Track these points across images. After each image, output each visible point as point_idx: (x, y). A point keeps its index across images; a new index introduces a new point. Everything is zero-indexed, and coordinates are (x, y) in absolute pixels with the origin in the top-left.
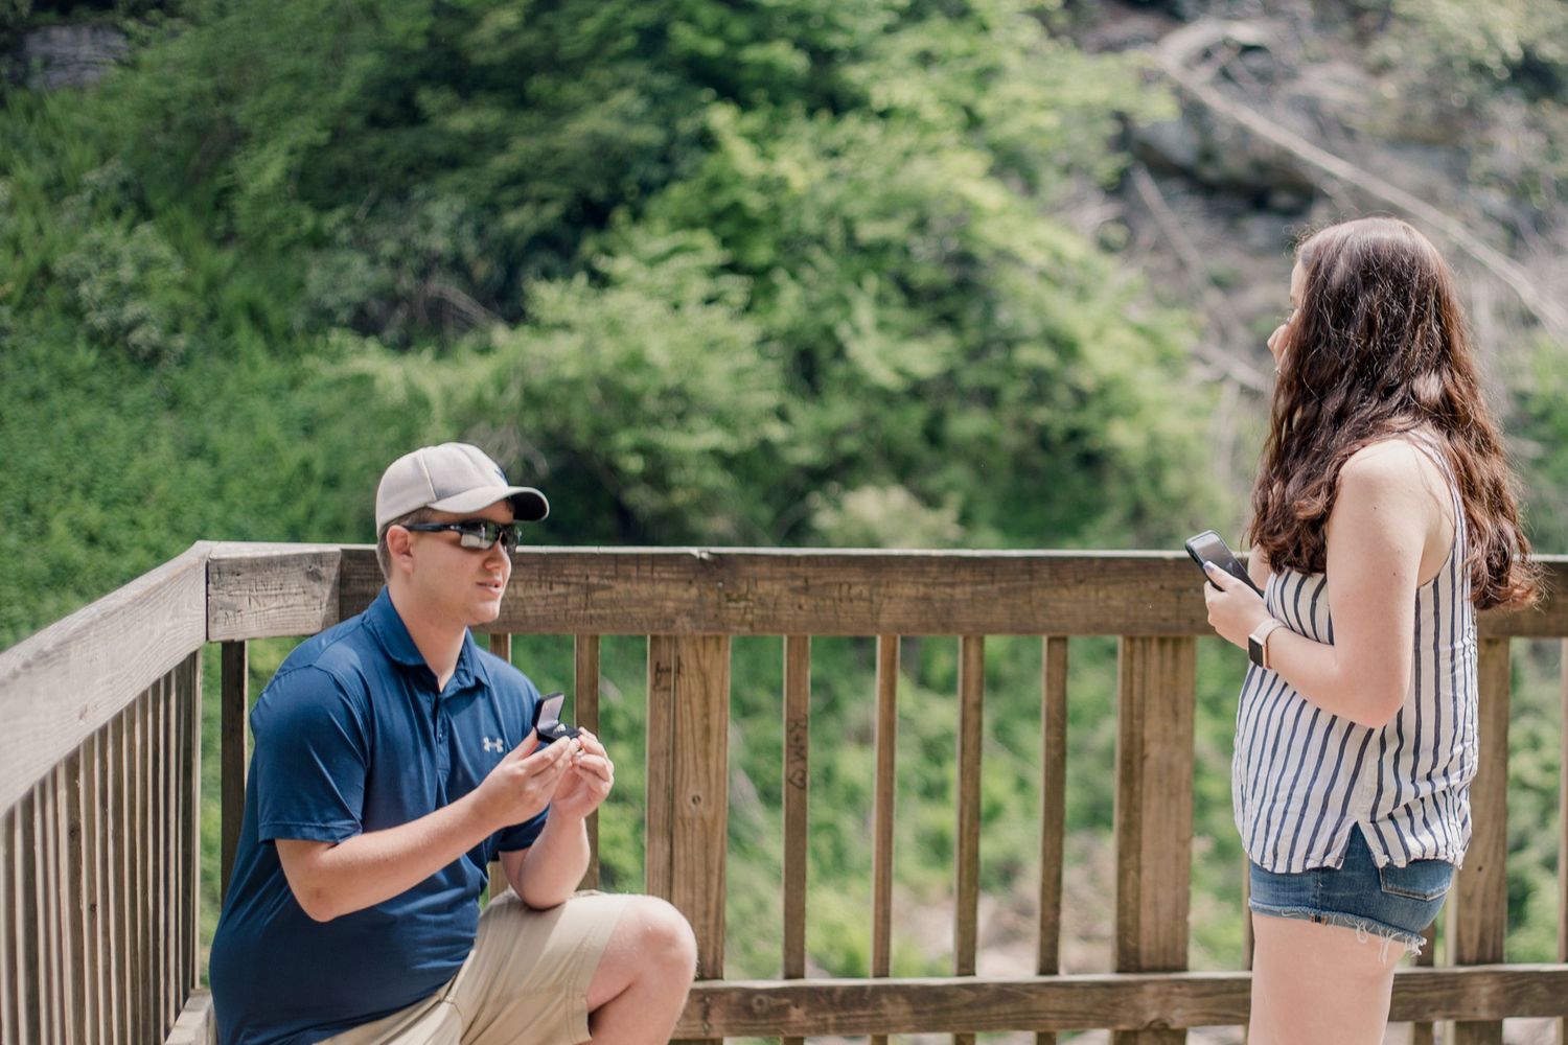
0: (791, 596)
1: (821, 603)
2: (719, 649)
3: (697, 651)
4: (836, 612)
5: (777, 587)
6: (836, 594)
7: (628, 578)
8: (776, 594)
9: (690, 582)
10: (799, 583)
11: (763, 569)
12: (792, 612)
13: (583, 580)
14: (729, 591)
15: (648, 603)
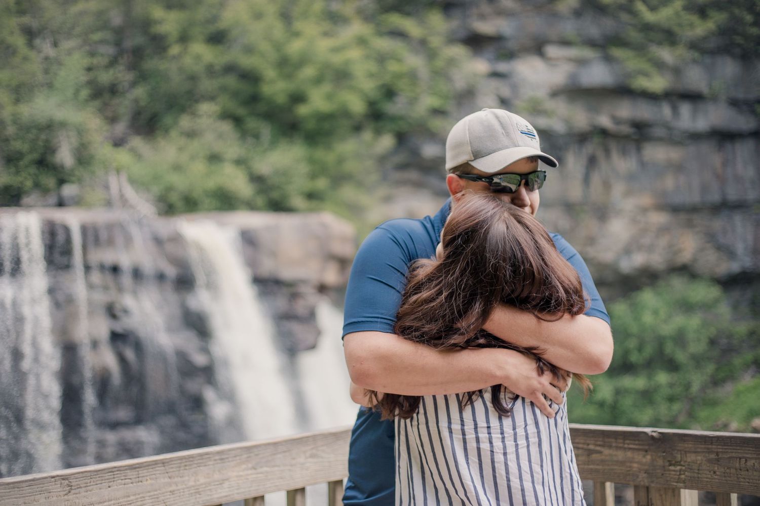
0: (708, 465)
1: (728, 471)
2: (674, 496)
3: (661, 495)
4: (738, 478)
5: (699, 458)
6: (737, 465)
7: (610, 447)
8: (698, 462)
9: (646, 451)
10: (713, 456)
11: (689, 445)
12: (709, 476)
13: (585, 447)
14: (670, 459)
15: (622, 463)
